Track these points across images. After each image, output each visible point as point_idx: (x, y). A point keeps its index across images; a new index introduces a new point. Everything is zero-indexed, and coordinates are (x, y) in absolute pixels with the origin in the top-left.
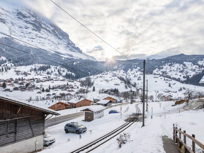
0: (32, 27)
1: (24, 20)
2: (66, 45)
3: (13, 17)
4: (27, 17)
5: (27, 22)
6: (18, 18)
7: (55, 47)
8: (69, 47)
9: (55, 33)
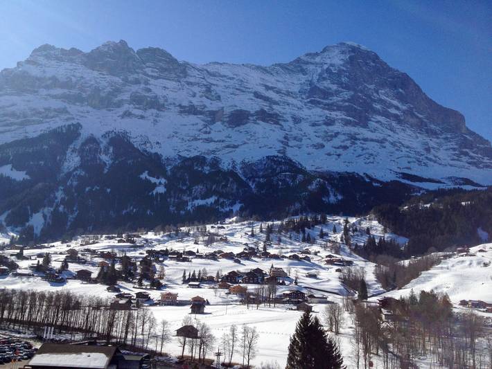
0: (344, 117)
1: (325, 105)
2: (454, 149)
3: (299, 104)
4: (332, 95)
5: (330, 107)
6: (311, 102)
7: (409, 162)
8: (466, 154)
9: (417, 117)
